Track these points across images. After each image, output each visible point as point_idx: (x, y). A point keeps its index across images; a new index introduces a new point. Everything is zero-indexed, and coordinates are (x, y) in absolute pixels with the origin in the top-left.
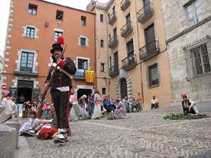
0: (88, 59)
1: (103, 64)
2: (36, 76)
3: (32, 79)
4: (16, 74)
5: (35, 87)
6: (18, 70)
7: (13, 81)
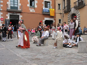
0: (51, 1)
1: (59, 5)
2: (20, 12)
3: (18, 14)
4: (8, 11)
5: (20, 18)
6: (9, 8)
7: (7, 15)
